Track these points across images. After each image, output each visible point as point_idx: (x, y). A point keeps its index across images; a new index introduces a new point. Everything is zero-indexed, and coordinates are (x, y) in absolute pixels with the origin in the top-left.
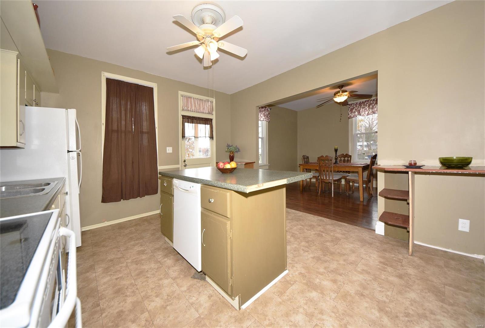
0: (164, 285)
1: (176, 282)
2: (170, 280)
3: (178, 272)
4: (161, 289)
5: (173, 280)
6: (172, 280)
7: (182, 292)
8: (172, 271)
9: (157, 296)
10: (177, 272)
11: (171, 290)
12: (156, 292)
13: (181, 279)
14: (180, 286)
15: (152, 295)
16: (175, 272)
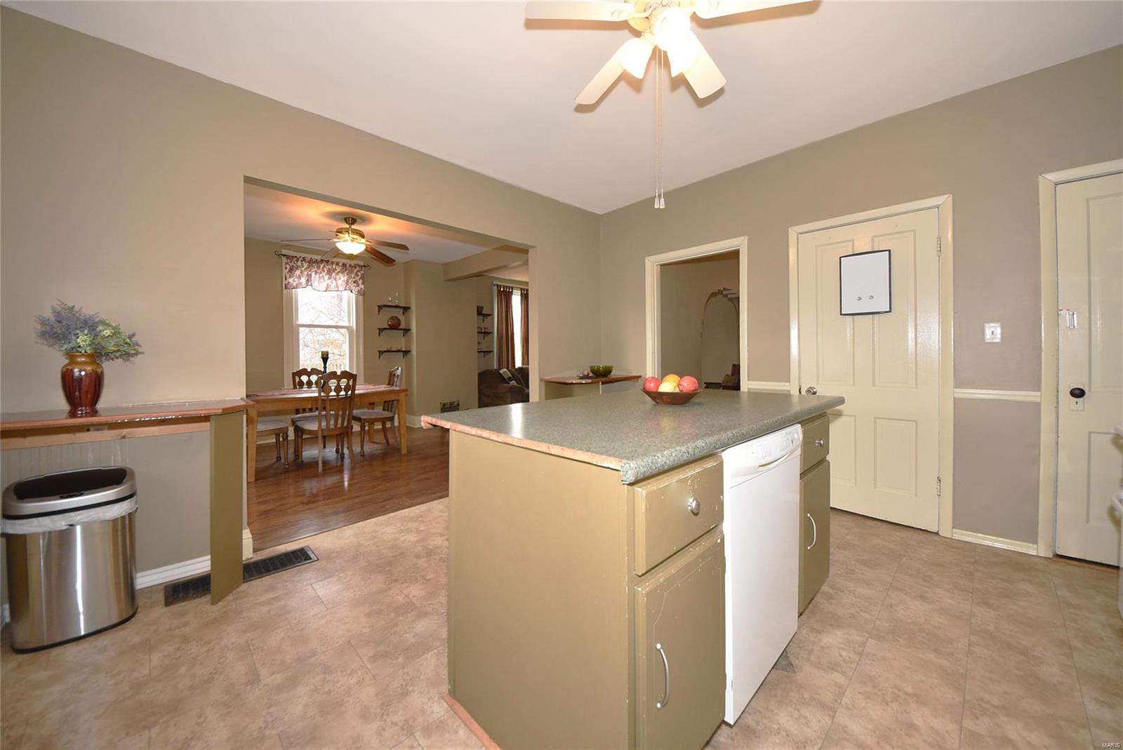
0: (870, 727)
1: (836, 700)
2: (843, 718)
3: (798, 710)
4: (889, 729)
5: (835, 712)
6: (837, 713)
7: (851, 679)
8: (808, 727)
9: (913, 727)
10: (802, 712)
11: (867, 703)
12: (907, 735)
13: (819, 694)
14: (839, 687)
15: (925, 741)
16: (804, 717)
